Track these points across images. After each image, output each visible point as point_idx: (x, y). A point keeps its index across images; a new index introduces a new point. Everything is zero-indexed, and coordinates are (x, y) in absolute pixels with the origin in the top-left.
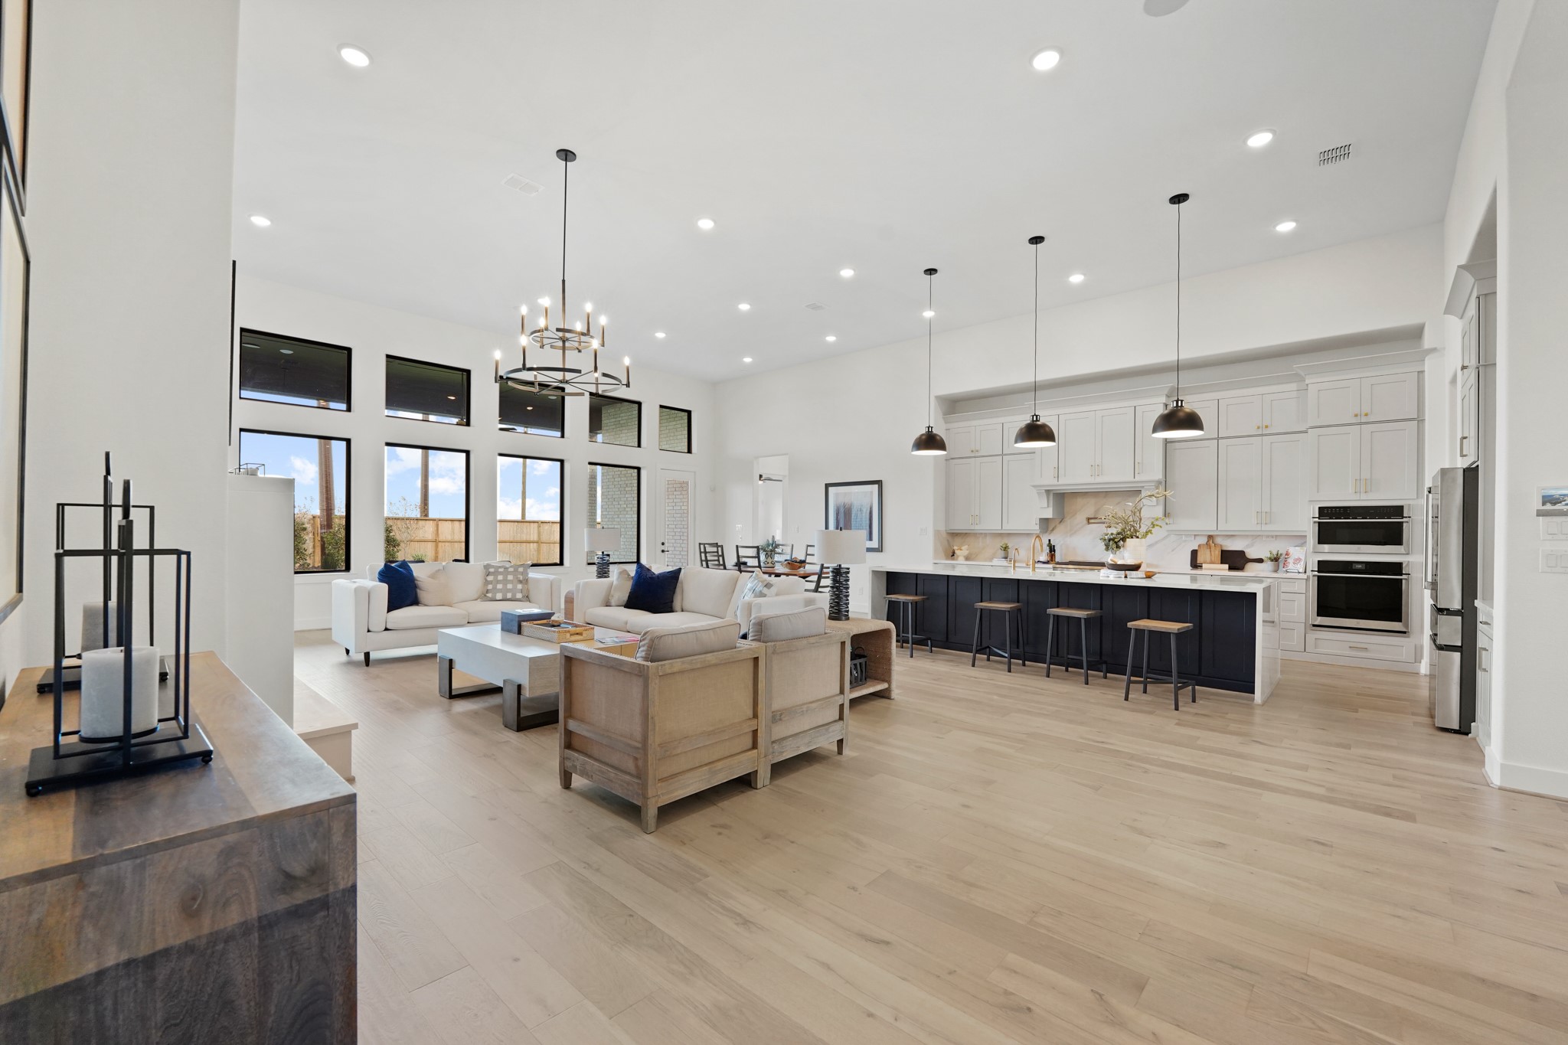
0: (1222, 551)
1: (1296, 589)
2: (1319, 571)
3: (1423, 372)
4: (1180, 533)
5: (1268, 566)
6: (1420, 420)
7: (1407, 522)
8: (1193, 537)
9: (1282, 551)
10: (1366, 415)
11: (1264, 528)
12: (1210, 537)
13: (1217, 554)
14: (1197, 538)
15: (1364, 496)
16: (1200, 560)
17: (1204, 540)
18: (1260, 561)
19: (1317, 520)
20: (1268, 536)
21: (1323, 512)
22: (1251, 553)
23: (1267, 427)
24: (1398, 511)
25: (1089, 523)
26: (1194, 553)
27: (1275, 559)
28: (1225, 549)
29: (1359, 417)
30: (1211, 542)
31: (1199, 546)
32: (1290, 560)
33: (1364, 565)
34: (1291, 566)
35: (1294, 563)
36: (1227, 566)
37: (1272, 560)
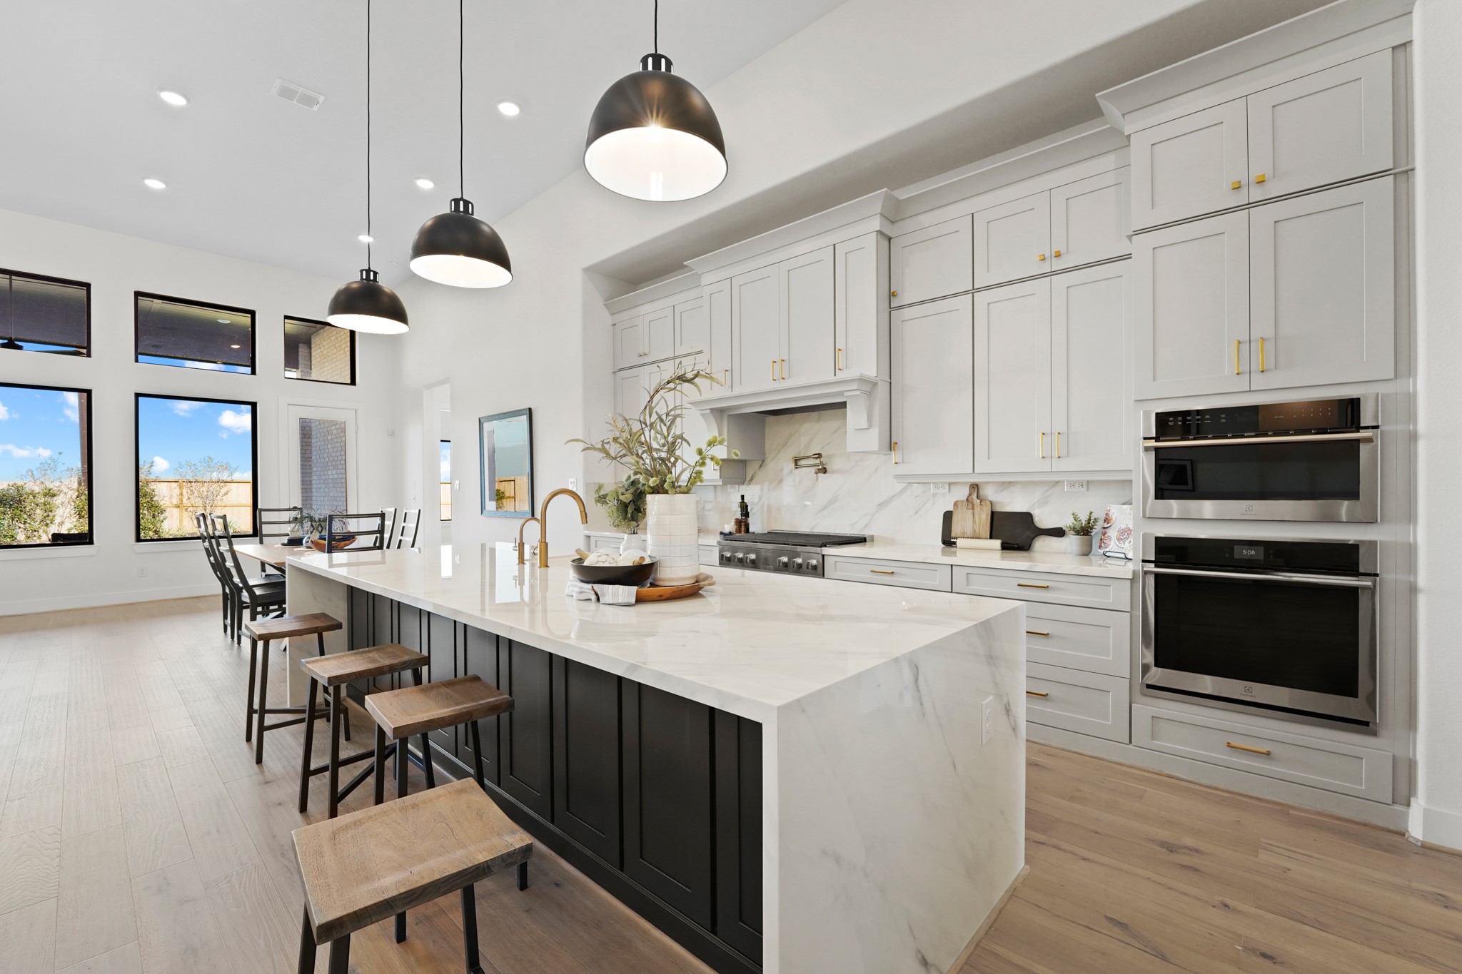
0: (993, 513)
1: (1109, 601)
2: (1157, 563)
3: (1406, 45)
4: (924, 480)
5: (1071, 543)
6: (1402, 174)
7: (1369, 440)
8: (947, 487)
9: (1099, 514)
10: (1261, 182)
11: (1059, 466)
12: (975, 487)
13: (985, 518)
14: (953, 488)
15: (1259, 382)
16: (956, 529)
17: (962, 493)
18: (1058, 533)
19: (1153, 443)
20: (1072, 484)
21: (1167, 423)
22: (1044, 519)
23: (1058, 255)
24: (1348, 412)
25: (797, 466)
26: (948, 517)
27: (1085, 531)
28: (998, 509)
29: (1245, 190)
30: (975, 496)
31: (956, 504)
32: (1112, 533)
33: (1262, 549)
34: (1113, 545)
35: (1119, 539)
36: (997, 543)
37: (1078, 533)
